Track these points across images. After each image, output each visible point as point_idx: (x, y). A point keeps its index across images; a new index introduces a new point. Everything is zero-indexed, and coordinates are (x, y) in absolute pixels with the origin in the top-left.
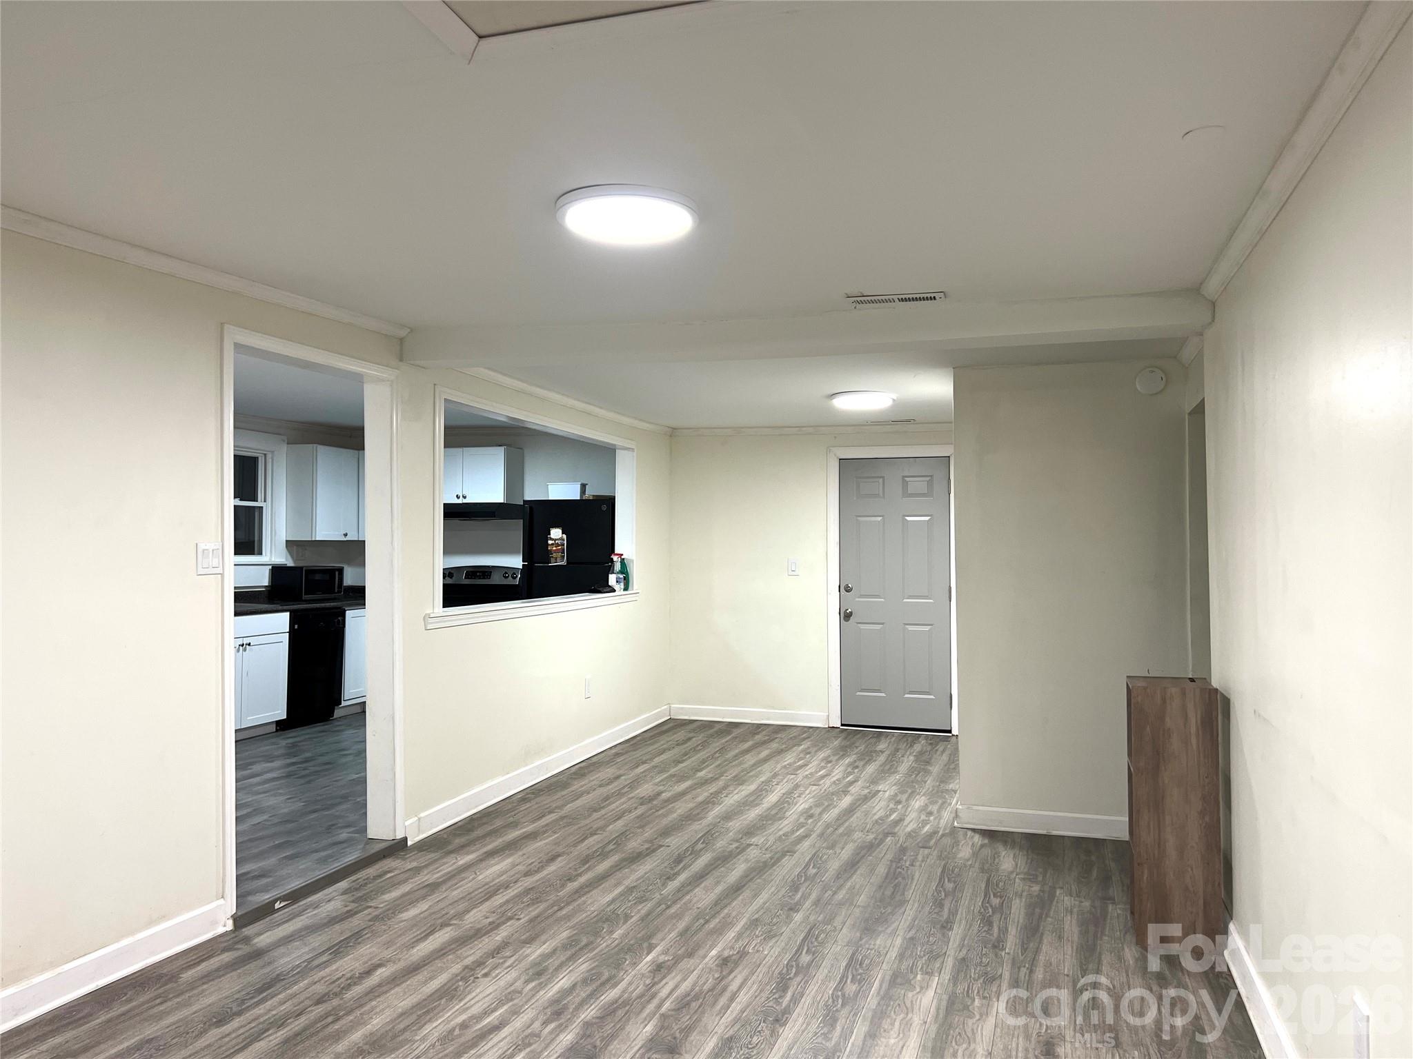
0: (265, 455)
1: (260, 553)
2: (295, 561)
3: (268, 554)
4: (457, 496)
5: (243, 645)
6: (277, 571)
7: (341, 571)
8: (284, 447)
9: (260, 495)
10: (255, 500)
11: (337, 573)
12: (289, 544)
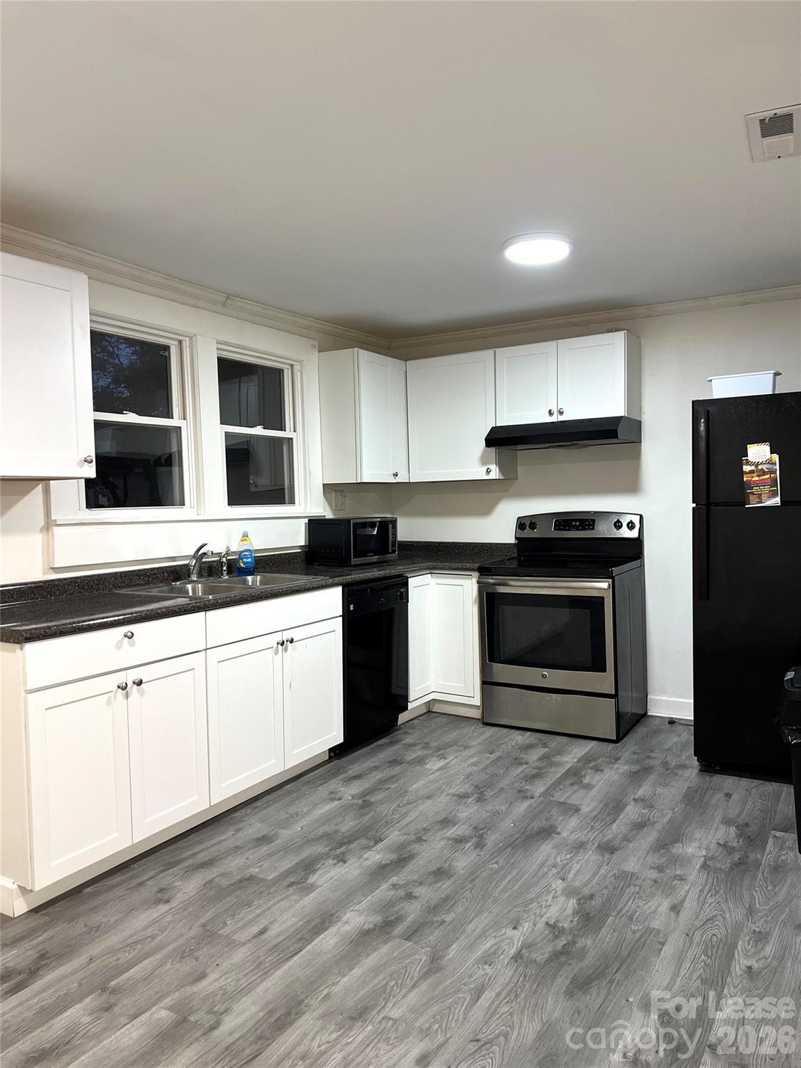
0: (292, 366)
1: (292, 502)
2: (334, 511)
3: (302, 502)
4: (550, 411)
5: (283, 644)
6: (315, 525)
7: (394, 522)
8: (315, 356)
9: (289, 423)
10: (282, 428)
11: (390, 526)
12: (328, 488)
